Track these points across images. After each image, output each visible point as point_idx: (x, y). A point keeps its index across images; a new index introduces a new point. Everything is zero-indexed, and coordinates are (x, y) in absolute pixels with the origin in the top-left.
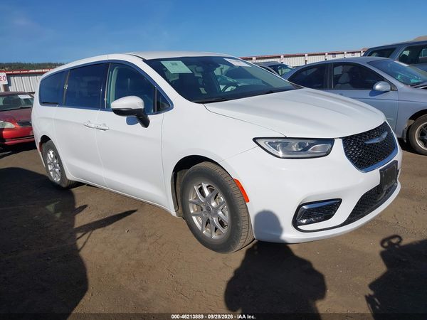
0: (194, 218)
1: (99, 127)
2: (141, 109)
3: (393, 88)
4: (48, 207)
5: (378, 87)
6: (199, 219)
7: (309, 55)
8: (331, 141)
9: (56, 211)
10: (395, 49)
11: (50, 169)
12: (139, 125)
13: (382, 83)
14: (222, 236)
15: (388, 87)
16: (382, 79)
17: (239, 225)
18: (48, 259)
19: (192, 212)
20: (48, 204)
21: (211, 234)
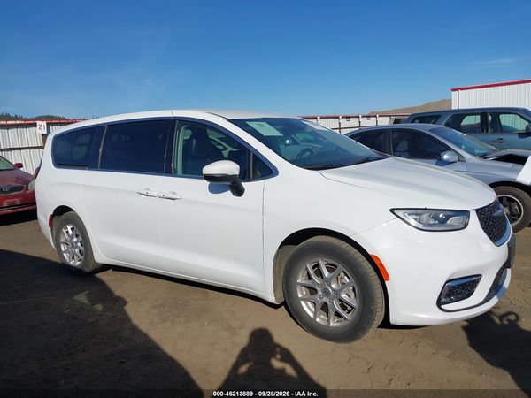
0: (302, 303)
1: (166, 196)
2: (236, 175)
3: (461, 159)
4: (77, 298)
5: (446, 157)
6: (309, 303)
7: (321, 118)
8: (466, 213)
9: (94, 302)
10: (440, 116)
11: (63, 249)
12: (229, 193)
13: (449, 152)
14: (344, 323)
15: (456, 158)
16: (449, 149)
17: (373, 307)
18: (122, 362)
19: (300, 296)
20: (76, 293)
21: (328, 321)
